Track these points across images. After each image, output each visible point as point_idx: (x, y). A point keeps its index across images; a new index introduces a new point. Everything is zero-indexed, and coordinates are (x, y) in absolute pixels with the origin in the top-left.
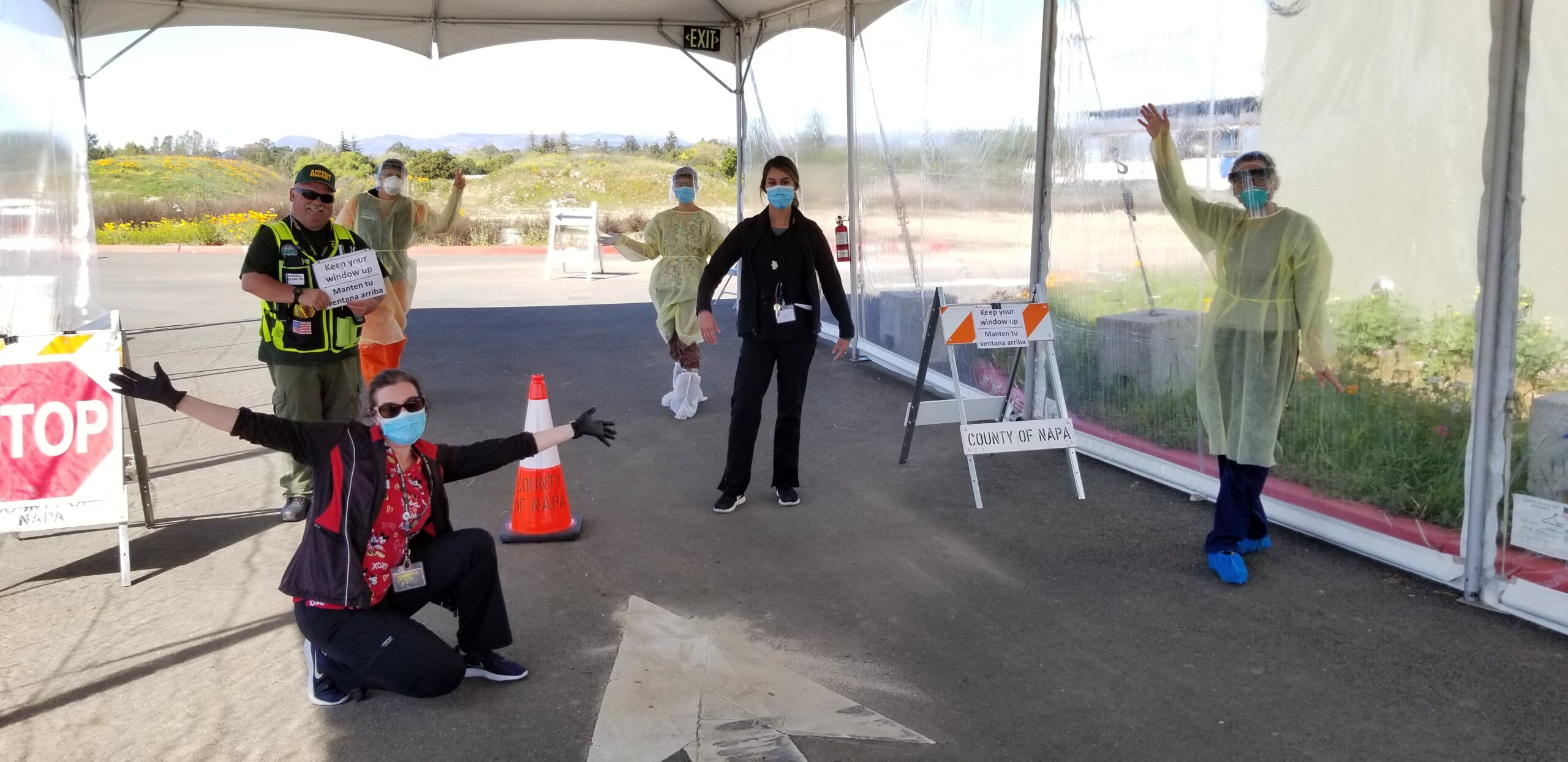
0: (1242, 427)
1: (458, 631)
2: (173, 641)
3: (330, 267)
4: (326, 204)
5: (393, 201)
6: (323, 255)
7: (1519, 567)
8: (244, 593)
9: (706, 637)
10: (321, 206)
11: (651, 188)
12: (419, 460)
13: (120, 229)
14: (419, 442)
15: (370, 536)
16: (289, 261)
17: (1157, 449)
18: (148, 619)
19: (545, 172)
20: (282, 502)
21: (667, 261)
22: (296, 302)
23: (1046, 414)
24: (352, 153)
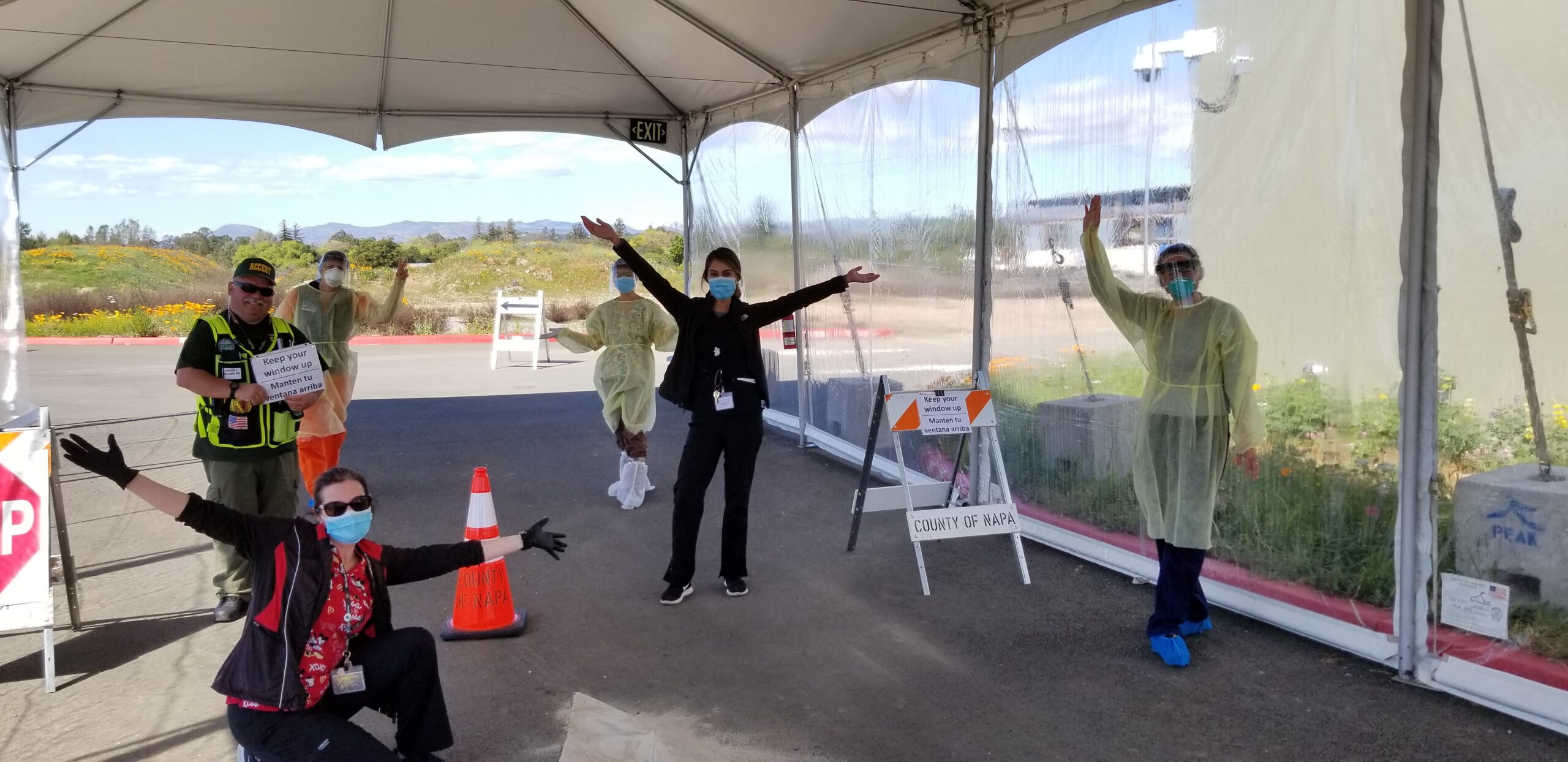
0: (1178, 509)
1: (397, 734)
2: (99, 749)
3: (268, 361)
4: (265, 298)
5: (334, 293)
6: (261, 348)
7: (1450, 645)
8: (173, 698)
9: (652, 733)
10: (260, 299)
11: (598, 276)
12: (364, 561)
13: (51, 321)
14: (363, 541)
15: (308, 637)
16: (226, 355)
17: (1099, 533)
18: (73, 726)
19: (491, 260)
20: (215, 602)
21: (611, 350)
22: (232, 397)
23: (991, 499)
24: (294, 242)
